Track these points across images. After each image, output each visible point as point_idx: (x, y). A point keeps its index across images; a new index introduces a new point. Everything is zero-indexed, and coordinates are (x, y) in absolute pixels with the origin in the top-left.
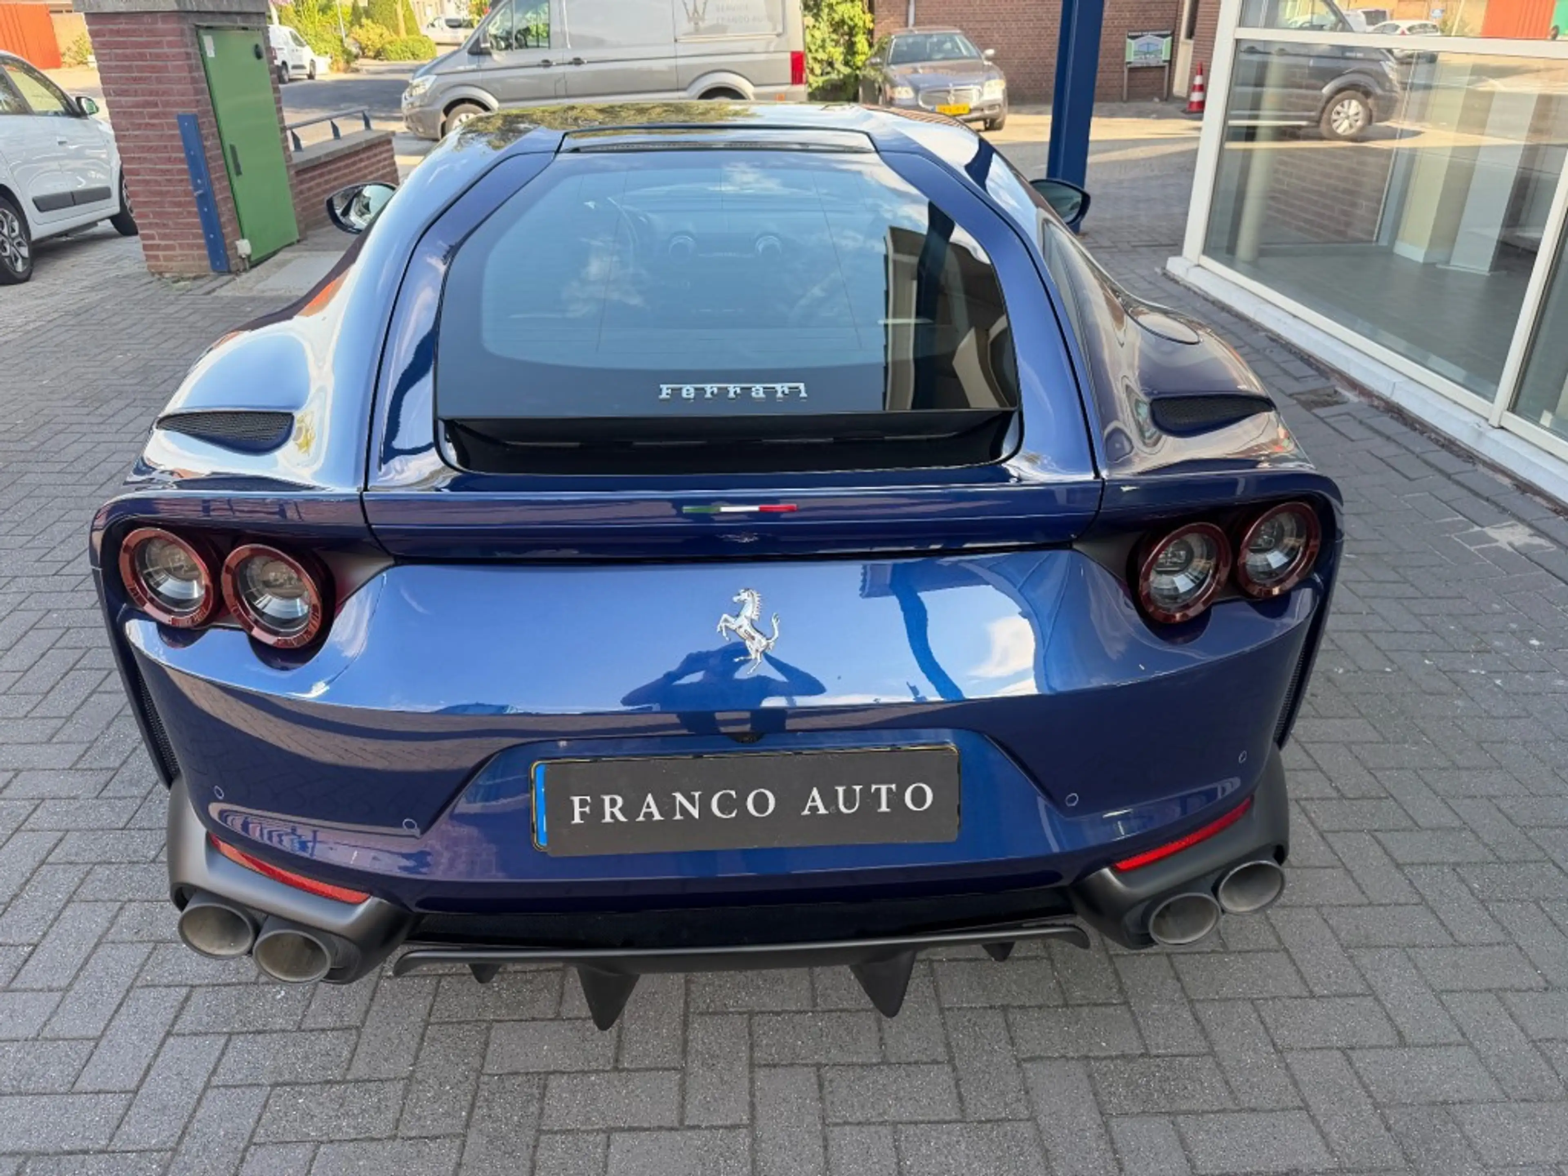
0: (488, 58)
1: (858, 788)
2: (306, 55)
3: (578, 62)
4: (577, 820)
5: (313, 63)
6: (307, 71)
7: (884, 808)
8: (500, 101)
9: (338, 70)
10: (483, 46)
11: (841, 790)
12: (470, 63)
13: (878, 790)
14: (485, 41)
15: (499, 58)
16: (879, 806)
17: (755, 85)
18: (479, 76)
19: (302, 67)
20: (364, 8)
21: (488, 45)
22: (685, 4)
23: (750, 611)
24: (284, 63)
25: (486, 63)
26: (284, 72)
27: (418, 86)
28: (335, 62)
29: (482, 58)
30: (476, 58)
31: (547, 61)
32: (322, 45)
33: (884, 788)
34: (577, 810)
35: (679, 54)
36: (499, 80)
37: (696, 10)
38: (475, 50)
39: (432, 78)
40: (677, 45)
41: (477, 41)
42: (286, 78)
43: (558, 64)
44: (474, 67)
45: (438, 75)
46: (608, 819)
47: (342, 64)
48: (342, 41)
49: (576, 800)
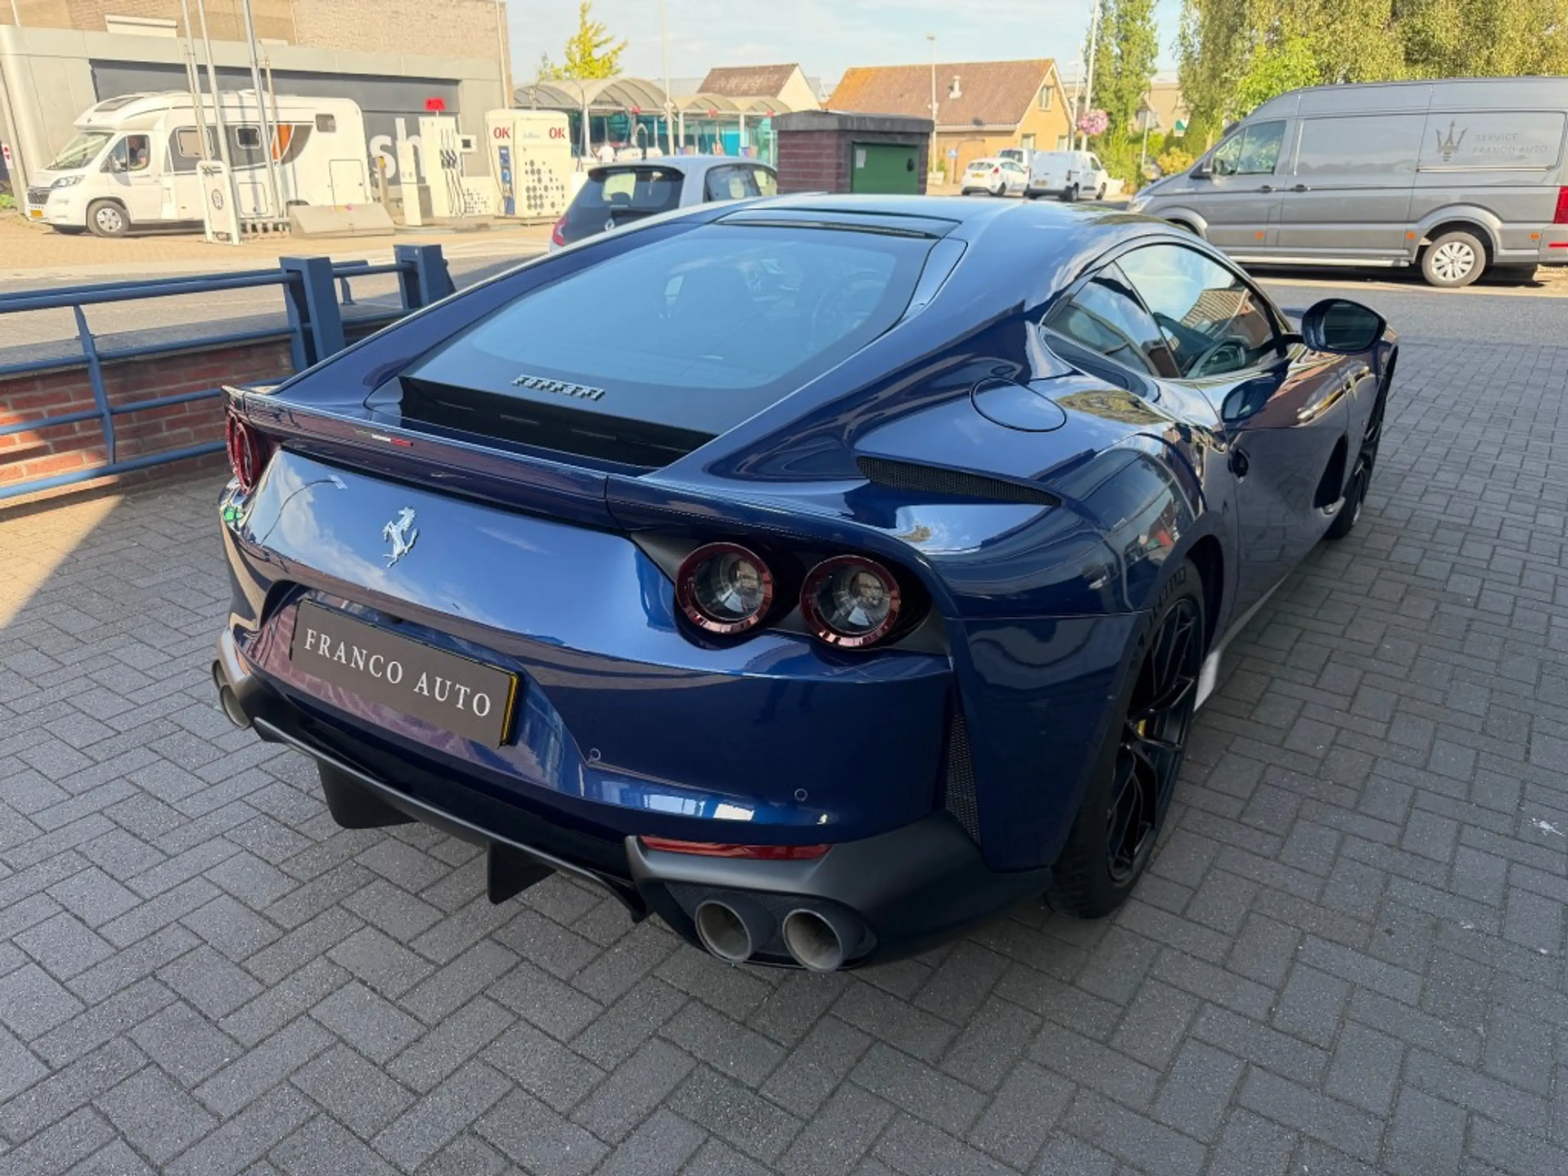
0: (1207, 182)
1: (449, 683)
2: (1102, 176)
3: (1300, 189)
4: (308, 647)
5: (1104, 186)
6: (1097, 192)
7: (460, 706)
8: (1210, 223)
9: (1128, 192)
10: (1204, 170)
11: (439, 680)
12: (1189, 187)
13: (459, 689)
14: (1208, 166)
15: (1218, 181)
16: (457, 703)
17: (1503, 221)
18: (1196, 198)
19: (1093, 188)
20: (1178, 138)
21: (1210, 170)
22: (1438, 133)
23: (405, 523)
24: (1077, 185)
25: (1205, 186)
26: (1074, 192)
27: (1135, 205)
28: (1127, 185)
29: (1201, 182)
30: (1196, 182)
31: (1267, 187)
32: (1119, 171)
33: (463, 689)
34: (309, 639)
35: (1417, 185)
36: (1214, 204)
37: (1450, 139)
38: (1197, 174)
39: (1149, 198)
40: (1419, 175)
41: (1201, 167)
42: (1075, 197)
43: (1278, 191)
44: (1192, 190)
45: (1156, 196)
46: (321, 652)
47: (1133, 187)
48: (1139, 167)
49: (310, 631)
